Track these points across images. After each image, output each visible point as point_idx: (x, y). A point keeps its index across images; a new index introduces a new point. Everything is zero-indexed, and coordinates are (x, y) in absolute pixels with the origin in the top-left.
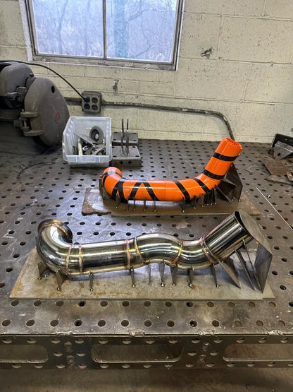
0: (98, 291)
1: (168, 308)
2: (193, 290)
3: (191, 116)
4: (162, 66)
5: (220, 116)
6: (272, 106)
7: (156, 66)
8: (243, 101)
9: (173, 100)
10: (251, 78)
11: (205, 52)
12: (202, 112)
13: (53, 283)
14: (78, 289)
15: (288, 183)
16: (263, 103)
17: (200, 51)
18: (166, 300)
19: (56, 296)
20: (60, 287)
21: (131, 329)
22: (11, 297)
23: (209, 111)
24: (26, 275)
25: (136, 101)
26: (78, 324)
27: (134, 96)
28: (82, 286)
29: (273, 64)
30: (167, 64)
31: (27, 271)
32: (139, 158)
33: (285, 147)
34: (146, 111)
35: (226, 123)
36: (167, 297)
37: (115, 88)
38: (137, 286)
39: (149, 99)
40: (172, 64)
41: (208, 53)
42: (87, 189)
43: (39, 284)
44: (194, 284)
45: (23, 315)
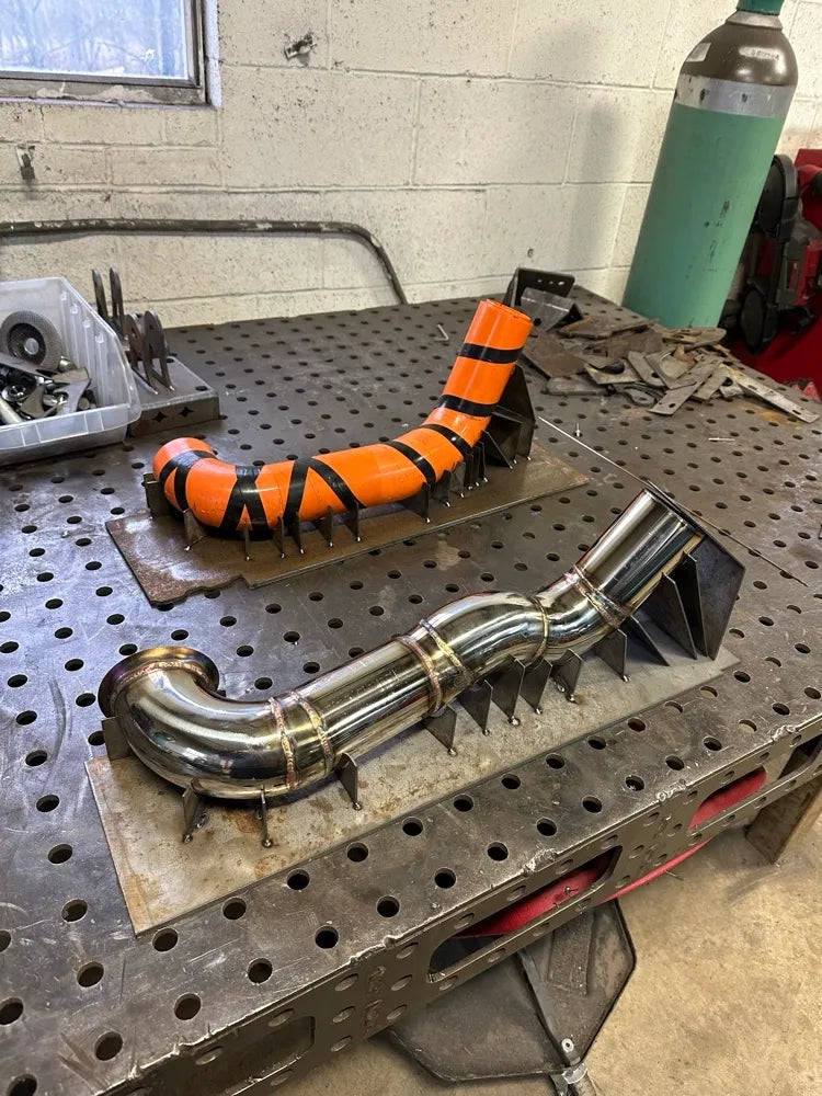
0: (377, 804)
1: (562, 772)
2: (586, 708)
3: (284, 244)
4: (165, 92)
5: (360, 234)
6: (481, 195)
7: (145, 95)
8: (410, 189)
9: (224, 198)
10: (423, 121)
11: (298, 46)
12: (312, 229)
13: (237, 834)
14: (319, 819)
15: (597, 391)
16: (458, 188)
17: (281, 44)
18: (544, 754)
19: (274, 867)
20: (266, 836)
21: (521, 857)
22: (139, 929)
23: (331, 224)
24: (132, 848)
25: (108, 212)
26: (389, 909)
27: (97, 197)
28: (325, 807)
29: (470, 77)
30: (178, 85)
31: (128, 835)
32: (209, 394)
33: (548, 300)
34: (143, 241)
35: (379, 253)
36: (544, 748)
37: (27, 172)
38: (461, 748)
39: (145, 202)
40: (193, 85)
41: (305, 50)
42: (109, 527)
43: (201, 853)
44: (578, 691)
45: (220, 960)
